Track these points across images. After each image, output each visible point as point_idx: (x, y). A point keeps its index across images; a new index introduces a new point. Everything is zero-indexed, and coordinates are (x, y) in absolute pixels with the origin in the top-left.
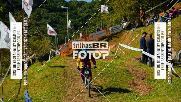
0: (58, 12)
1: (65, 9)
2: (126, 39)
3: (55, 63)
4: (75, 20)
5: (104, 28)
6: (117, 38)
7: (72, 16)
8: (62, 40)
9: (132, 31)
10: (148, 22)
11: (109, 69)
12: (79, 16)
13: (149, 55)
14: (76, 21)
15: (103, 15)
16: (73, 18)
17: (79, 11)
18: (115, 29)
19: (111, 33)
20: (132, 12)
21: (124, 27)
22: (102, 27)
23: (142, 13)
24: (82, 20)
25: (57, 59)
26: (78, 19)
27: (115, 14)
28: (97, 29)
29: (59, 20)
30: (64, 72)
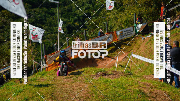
0: (45, 8)
1: (54, 3)
2: (142, 48)
3: (39, 80)
4: (69, 19)
5: (110, 32)
6: (128, 47)
7: (65, 13)
8: (50, 47)
9: (149, 36)
10: (174, 24)
11: (117, 90)
12: (74, 13)
13: (175, 71)
14: (70, 22)
15: (108, 14)
16: (66, 17)
17: (74, 7)
18: (125, 33)
19: (120, 39)
20: (151, 10)
21: (138, 31)
22: (107, 29)
23: (165, 11)
24: (79, 20)
25: (43, 75)
26: (73, 18)
27: (126, 11)
28: (100, 32)
29: (46, 20)
30: (53, 94)
